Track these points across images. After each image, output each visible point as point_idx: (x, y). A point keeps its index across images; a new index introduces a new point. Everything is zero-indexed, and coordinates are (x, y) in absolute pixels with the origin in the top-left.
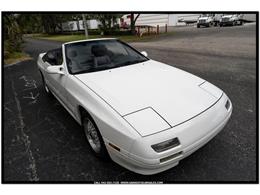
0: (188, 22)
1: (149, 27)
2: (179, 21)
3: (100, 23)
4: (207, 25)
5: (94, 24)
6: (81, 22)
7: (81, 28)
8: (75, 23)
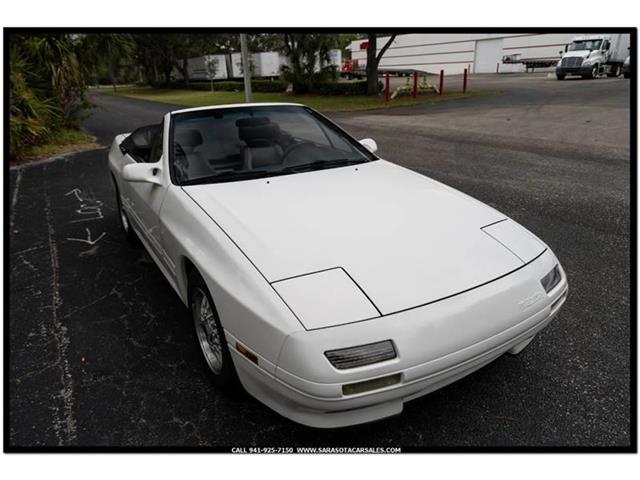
0: (531, 64)
1: (416, 74)
2: (507, 61)
3: (285, 61)
4: (586, 73)
5: (270, 63)
6: (236, 57)
7: (237, 73)
8: (222, 59)
